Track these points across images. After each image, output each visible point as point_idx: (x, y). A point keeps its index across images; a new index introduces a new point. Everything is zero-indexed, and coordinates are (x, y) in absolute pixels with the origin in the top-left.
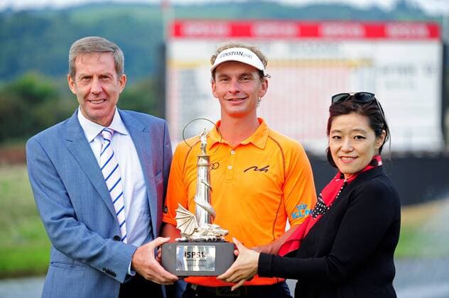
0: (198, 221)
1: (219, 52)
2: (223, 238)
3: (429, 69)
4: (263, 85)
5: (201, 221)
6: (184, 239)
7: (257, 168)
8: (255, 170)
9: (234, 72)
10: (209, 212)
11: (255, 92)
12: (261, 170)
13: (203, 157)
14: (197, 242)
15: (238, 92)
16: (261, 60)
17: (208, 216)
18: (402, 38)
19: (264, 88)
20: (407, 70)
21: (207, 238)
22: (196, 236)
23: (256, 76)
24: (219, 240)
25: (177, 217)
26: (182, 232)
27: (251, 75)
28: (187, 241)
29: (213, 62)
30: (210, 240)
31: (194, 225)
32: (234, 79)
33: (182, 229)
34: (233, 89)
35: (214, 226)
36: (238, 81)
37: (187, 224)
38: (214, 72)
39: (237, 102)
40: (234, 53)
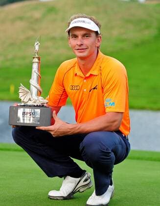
0: (32, 95)
1: (72, 20)
2: (45, 105)
5: (33, 94)
6: (23, 104)
9: (79, 33)
10: (38, 90)
13: (37, 57)
14: (30, 106)
15: (82, 45)
16: (97, 25)
17: (37, 92)
21: (36, 104)
22: (30, 103)
23: (93, 35)
24: (43, 106)
25: (20, 91)
26: (22, 100)
27: (90, 34)
28: (24, 106)
30: (37, 106)
31: (29, 96)
32: (80, 37)
33: (22, 99)
34: (79, 43)
35: (41, 98)
36: (82, 38)
37: (25, 96)
38: (69, 32)
39: (82, 50)
40: (79, 21)
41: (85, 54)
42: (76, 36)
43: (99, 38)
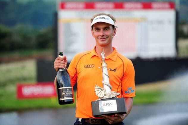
1: (94, 17)
3: (170, 22)
4: (114, 31)
6: (100, 99)
7: (111, 69)
8: (110, 70)
9: (101, 27)
11: (111, 34)
12: (113, 70)
15: (104, 35)
16: (113, 20)
18: (159, 9)
19: (115, 32)
20: (161, 22)
27: (109, 27)
29: (92, 22)
30: (113, 98)
31: (104, 92)
32: (102, 30)
33: (99, 95)
37: (101, 93)
38: (92, 26)
39: (104, 40)
40: (101, 18)
41: (106, 42)
42: (98, 29)
43: (115, 30)
